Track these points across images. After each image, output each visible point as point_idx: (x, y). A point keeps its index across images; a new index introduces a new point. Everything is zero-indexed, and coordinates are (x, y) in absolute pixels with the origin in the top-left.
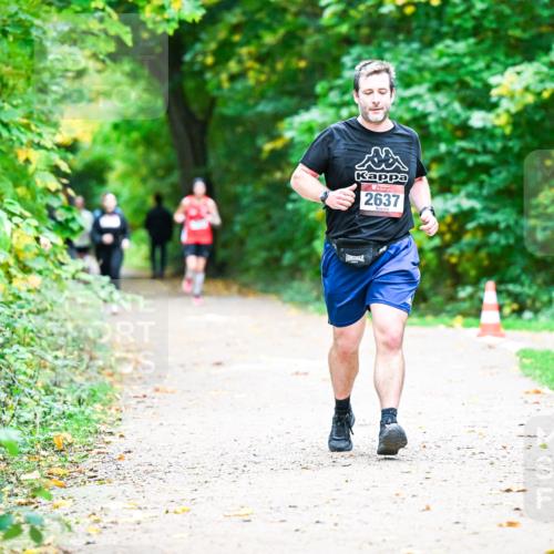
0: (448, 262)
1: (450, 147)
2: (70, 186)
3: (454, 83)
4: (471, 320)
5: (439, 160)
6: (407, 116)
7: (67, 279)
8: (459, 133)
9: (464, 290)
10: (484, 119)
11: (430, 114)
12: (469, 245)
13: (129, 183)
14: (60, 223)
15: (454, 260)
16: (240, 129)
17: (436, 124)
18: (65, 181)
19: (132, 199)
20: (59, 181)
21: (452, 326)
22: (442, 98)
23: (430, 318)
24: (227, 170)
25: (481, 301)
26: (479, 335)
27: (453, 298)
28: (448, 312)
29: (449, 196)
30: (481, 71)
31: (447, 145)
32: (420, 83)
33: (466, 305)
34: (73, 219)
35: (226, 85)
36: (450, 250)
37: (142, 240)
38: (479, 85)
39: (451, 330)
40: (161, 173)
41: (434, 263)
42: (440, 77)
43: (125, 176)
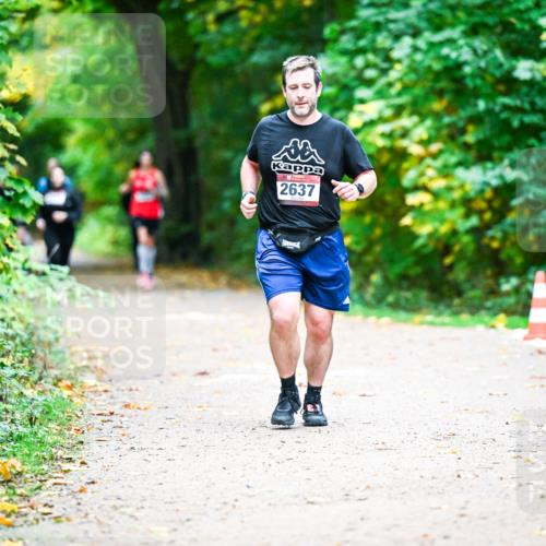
0: (488, 246)
1: (491, 105)
2: (19, 152)
3: (495, 26)
4: (516, 319)
5: (476, 120)
6: (437, 66)
7: (16, 268)
8: (502, 88)
9: (508, 282)
10: (531, 70)
11: (465, 63)
12: (514, 225)
13: (92, 150)
14: (8, 199)
15: (495, 245)
16: (229, 83)
17: (473, 76)
18: (12, 147)
19: (96, 168)
20: (5, 147)
21: (493, 327)
22: (480, 43)
23: (465, 317)
24: (214, 134)
25: (530, 295)
26: (526, 338)
27: (494, 292)
28: (488, 309)
29: (489, 165)
30: (528, 10)
31: (487, 103)
32: (453, 26)
33: (511, 300)
34: (25, 193)
35: (212, 28)
36: (490, 233)
37: (109, 220)
38: (527, 27)
39: (492, 330)
40: (131, 136)
41: (471, 247)
42: (479, 17)
43: (87, 141)
